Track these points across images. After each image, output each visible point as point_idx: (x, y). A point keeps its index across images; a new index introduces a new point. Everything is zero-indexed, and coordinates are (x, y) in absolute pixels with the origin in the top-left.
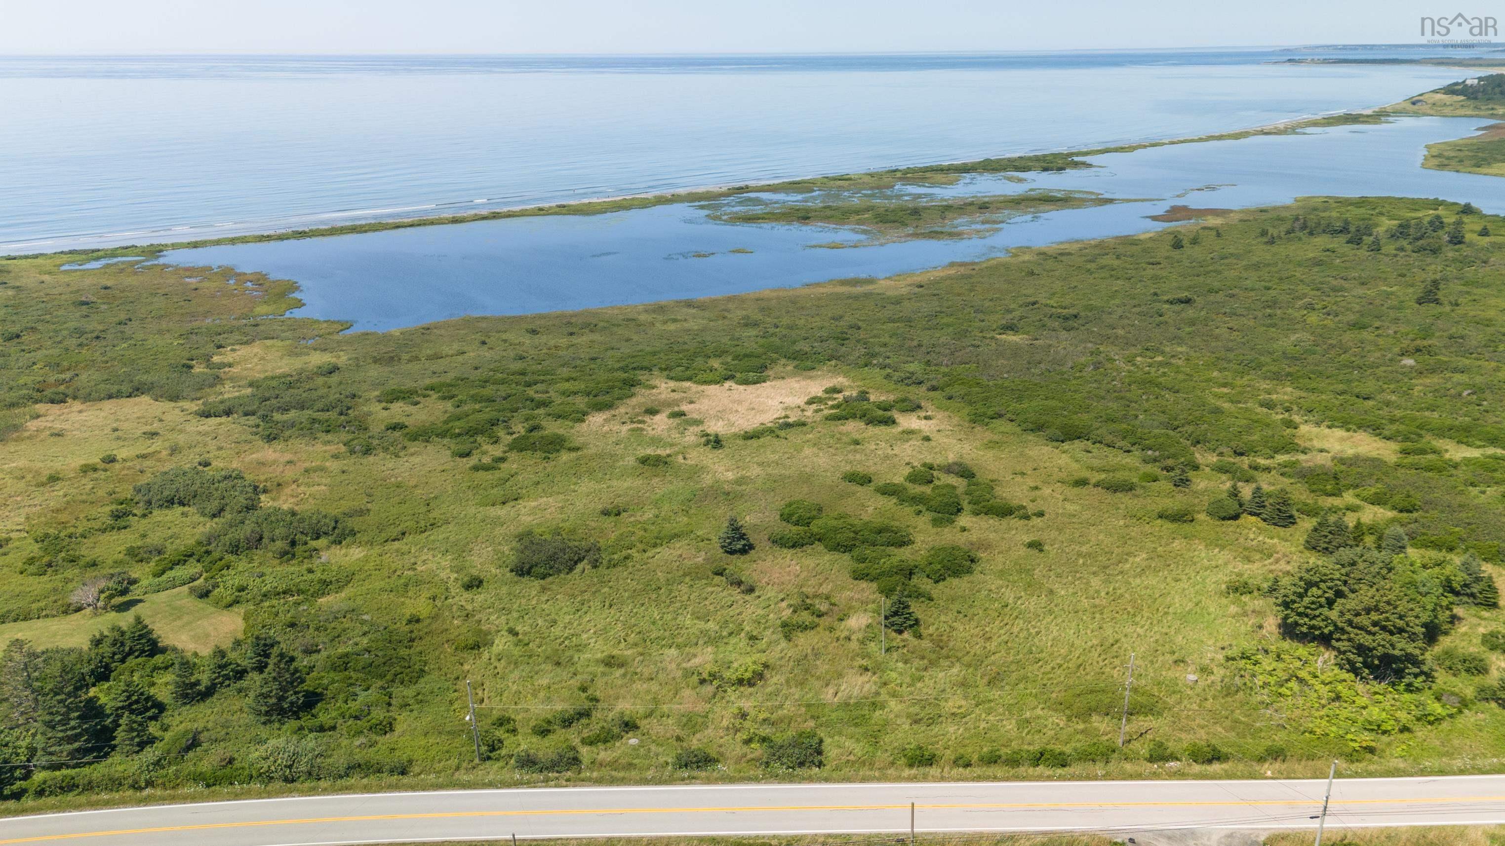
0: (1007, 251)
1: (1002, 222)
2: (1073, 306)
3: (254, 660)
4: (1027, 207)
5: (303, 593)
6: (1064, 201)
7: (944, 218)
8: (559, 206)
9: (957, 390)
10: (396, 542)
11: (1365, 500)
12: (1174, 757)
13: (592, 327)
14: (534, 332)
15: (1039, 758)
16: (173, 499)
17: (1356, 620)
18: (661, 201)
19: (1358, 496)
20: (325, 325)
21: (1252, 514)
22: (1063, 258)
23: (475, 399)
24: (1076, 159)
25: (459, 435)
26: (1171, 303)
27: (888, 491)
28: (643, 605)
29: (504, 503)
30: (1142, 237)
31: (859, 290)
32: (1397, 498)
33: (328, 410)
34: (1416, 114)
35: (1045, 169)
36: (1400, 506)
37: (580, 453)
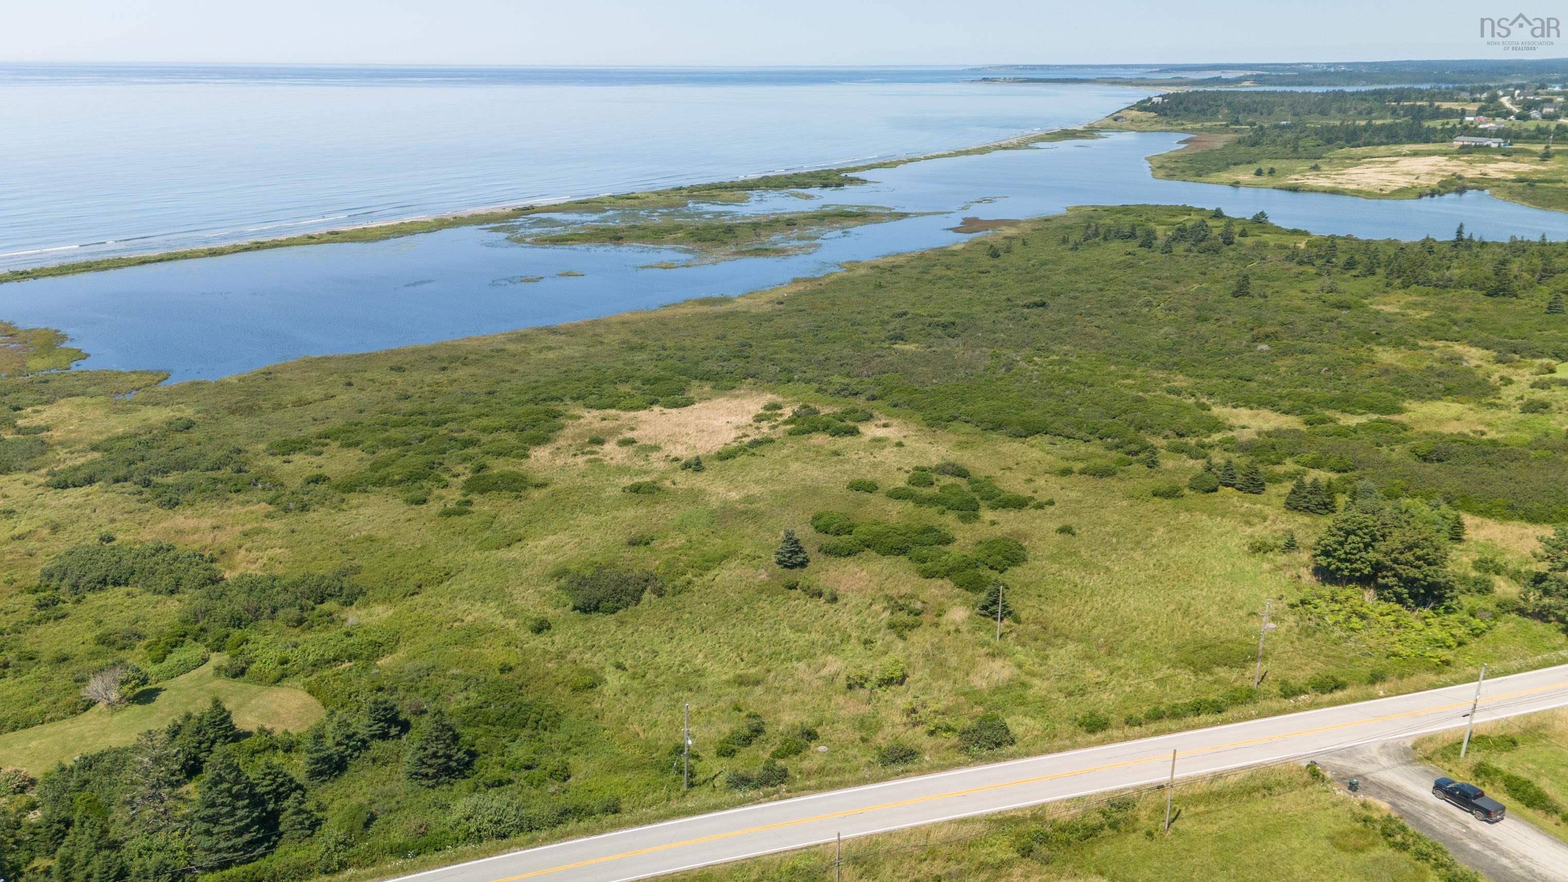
0: (840, 266)
1: (817, 238)
2: (941, 314)
3: (375, 727)
4: (832, 222)
5: (355, 658)
6: (862, 216)
7: (759, 236)
8: (332, 233)
9: (896, 397)
10: (416, 596)
11: (1305, 465)
12: (1302, 692)
13: (465, 362)
14: (399, 369)
15: (1197, 709)
16: (105, 580)
17: (1402, 558)
18: (442, 224)
19: (1297, 462)
20: (134, 377)
21: (1227, 485)
22: (898, 270)
23: (388, 443)
24: (850, 175)
25: (401, 481)
26: (1028, 307)
27: (897, 495)
28: (734, 625)
29: (509, 545)
30: (955, 248)
31: (719, 309)
32: (1332, 461)
33: (219, 469)
34: (1120, 130)
35: (825, 186)
36: (1337, 468)
37: (550, 489)
